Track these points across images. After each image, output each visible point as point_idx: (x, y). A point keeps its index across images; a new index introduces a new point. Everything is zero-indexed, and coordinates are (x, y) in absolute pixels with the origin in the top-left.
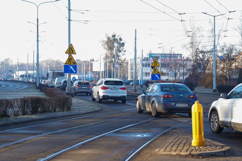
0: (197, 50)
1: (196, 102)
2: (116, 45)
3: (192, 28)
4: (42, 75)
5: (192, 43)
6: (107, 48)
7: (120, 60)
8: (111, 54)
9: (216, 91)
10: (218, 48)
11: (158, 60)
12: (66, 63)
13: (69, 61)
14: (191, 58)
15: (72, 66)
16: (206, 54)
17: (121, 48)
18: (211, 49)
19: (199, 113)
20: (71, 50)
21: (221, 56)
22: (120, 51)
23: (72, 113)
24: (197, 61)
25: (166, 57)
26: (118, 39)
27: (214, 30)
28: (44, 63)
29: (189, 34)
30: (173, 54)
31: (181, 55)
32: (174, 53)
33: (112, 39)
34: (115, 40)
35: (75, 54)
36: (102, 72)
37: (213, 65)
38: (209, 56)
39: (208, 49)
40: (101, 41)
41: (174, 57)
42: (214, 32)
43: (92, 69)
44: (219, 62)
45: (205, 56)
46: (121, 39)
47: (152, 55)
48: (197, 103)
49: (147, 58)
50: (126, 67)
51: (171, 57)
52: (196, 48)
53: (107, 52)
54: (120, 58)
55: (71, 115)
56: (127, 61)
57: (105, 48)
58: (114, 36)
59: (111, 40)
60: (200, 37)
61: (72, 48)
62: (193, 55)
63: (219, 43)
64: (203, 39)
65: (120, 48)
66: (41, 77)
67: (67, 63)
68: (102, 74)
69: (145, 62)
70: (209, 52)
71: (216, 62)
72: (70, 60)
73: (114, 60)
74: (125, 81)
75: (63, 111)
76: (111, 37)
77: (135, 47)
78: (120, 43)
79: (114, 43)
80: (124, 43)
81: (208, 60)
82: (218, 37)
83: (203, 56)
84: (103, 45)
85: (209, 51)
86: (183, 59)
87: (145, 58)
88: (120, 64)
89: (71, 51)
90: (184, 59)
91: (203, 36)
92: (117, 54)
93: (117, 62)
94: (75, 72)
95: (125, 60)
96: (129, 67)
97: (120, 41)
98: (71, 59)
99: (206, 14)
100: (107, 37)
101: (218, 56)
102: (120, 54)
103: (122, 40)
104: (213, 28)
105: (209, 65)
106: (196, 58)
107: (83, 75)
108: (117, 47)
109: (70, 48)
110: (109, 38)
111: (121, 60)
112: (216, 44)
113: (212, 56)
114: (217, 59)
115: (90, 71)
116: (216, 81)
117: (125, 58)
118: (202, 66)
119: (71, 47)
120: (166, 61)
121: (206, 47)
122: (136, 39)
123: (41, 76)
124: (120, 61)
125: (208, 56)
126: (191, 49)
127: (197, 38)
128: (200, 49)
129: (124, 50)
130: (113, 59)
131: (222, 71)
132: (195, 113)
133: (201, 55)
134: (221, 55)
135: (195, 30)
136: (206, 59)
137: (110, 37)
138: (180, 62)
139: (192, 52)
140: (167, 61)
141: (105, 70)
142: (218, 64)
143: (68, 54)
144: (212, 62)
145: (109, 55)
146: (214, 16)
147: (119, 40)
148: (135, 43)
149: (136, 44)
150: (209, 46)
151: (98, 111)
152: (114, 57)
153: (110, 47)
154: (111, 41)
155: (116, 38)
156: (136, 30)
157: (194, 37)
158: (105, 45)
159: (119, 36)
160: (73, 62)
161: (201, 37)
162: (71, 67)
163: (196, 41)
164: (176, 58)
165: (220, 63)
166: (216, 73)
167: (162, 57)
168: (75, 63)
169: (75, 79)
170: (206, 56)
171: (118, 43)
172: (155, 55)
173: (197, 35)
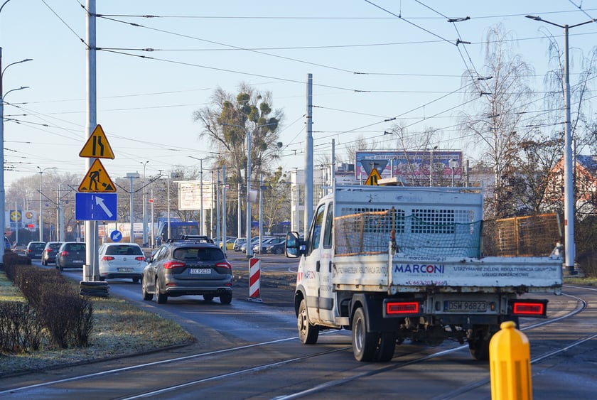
0: (512, 139)
1: (504, 325)
2: (250, 125)
3: (494, 68)
4: (20, 225)
5: (493, 116)
6: (221, 135)
7: (263, 173)
8: (237, 156)
9: (576, 273)
10: (581, 132)
11: (381, 171)
12: (81, 187)
13: (93, 179)
14: (490, 162)
15: (100, 196)
16: (539, 152)
17: (268, 134)
18: (556, 135)
19: (517, 365)
20: (97, 146)
21: (589, 158)
22: (264, 147)
23: (93, 352)
24: (511, 172)
25: (411, 162)
26: (258, 106)
27: (565, 72)
28: (30, 189)
29: (484, 85)
30: (434, 153)
31: (460, 153)
32: (436, 150)
33: (237, 106)
34: (248, 110)
35: (112, 157)
36: (208, 211)
37: (566, 186)
38: (550, 157)
39: (546, 135)
40: (202, 114)
41: (437, 161)
42: (564, 79)
43: (176, 203)
44: (582, 176)
45: (536, 157)
46: (266, 108)
47: (366, 158)
48: (509, 327)
49: (351, 167)
50: (284, 197)
51: (426, 162)
52: (507, 131)
53: (224, 149)
54: (263, 168)
55: (89, 362)
56: (285, 176)
57: (216, 137)
58: (244, 98)
59: (235, 112)
60: (519, 95)
61: (100, 137)
62: (498, 153)
63: (583, 115)
64: (528, 101)
65: (265, 134)
66: (19, 231)
67: (84, 188)
68: (208, 218)
69: (344, 178)
70: (550, 144)
71: (575, 175)
72: (94, 176)
73: (246, 175)
74: (280, 241)
75: (64, 346)
76: (234, 101)
77: (310, 132)
78: (264, 121)
79: (245, 119)
80: (277, 121)
81: (546, 169)
82: (579, 94)
83: (530, 157)
84: (209, 126)
85: (548, 139)
86: (466, 169)
87: (344, 165)
88: (264, 188)
89: (98, 148)
90: (469, 169)
91: (529, 92)
92: (254, 155)
93: (256, 181)
94: (110, 215)
95: (281, 175)
96: (294, 196)
97: (262, 113)
98: (97, 173)
99: (538, 19)
100: (223, 101)
101: (579, 157)
102: (264, 155)
103: (270, 110)
104: (564, 64)
105: (552, 185)
106: (507, 165)
107: (149, 224)
108: (255, 132)
109: (95, 137)
110: (228, 104)
111: (269, 174)
112: (574, 117)
113: (559, 157)
114: (575, 167)
115: (171, 210)
116: (575, 239)
117: (281, 169)
118: (528, 188)
119: (97, 135)
120: (410, 177)
121: (542, 129)
122: (310, 106)
123: (17, 229)
124: (264, 179)
125: (546, 158)
126: (490, 134)
127: (511, 100)
128: (522, 134)
129: (278, 141)
130: (243, 172)
131: (593, 204)
132: (503, 364)
133: (523, 155)
134: (588, 154)
135: (503, 72)
136: (540, 167)
137: (233, 103)
138: (456, 177)
139: (493, 145)
140: (414, 174)
141: (216, 205)
142: (580, 185)
143: (87, 160)
144: (560, 177)
145: (229, 159)
146: (567, 27)
147: (260, 112)
148: (310, 117)
149: (310, 123)
150: (549, 125)
151: (179, 347)
152: (245, 166)
153: (233, 132)
154: (235, 114)
155: (250, 103)
156: (310, 76)
157: (499, 97)
158: (215, 128)
159: (260, 97)
160: (104, 185)
161: (524, 97)
162: (99, 201)
163: (506, 109)
164: (443, 165)
165: (587, 179)
166: (575, 210)
167: (398, 164)
168: (110, 187)
169: (121, 235)
170: (542, 156)
171: (256, 121)
172: (375, 157)
173: (509, 91)
